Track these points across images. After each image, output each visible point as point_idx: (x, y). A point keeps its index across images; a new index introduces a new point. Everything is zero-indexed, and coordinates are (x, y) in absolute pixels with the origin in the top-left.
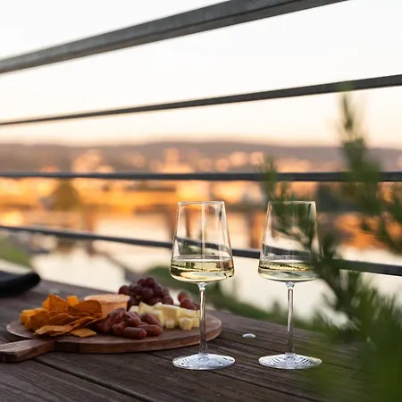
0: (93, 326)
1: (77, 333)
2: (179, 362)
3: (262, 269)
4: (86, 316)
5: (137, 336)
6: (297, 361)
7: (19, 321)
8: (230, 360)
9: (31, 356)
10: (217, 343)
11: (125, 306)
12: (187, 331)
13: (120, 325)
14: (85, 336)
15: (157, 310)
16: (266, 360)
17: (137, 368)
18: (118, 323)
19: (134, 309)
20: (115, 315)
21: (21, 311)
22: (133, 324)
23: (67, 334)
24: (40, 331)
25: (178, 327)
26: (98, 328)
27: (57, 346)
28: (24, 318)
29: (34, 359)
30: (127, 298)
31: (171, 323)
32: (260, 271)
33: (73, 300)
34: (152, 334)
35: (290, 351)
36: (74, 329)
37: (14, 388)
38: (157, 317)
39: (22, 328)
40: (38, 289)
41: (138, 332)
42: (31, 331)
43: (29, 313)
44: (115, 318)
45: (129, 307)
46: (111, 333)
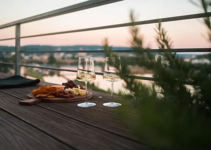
1: (49, 96)
2: (79, 105)
3: (104, 77)
4: (51, 91)
6: (115, 104)
7: (32, 93)
8: (94, 104)
9: (34, 103)
10: (91, 99)
11: (64, 89)
12: (82, 96)
13: (62, 94)
14: (51, 98)
15: (74, 90)
16: (105, 104)
17: (66, 107)
19: (66, 89)
20: (60, 91)
21: (32, 90)
22: (66, 94)
23: (46, 97)
24: (37, 96)
25: (79, 95)
26: (55, 95)
27: (42, 101)
28: (33, 92)
29: (35, 104)
30: (64, 86)
31: (77, 94)
32: (103, 78)
33: (48, 87)
34: (72, 97)
35: (112, 102)
37: (28, 113)
38: (73, 92)
39: (32, 95)
41: (67, 96)
42: (35, 96)
43: (35, 90)
44: (60, 92)
45: (65, 89)
46: (59, 97)
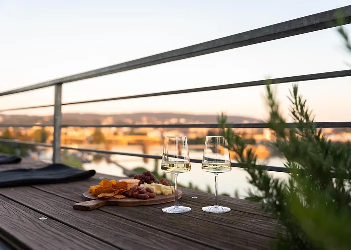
0: (124, 194)
1: (117, 197)
2: (165, 210)
3: (203, 167)
4: (120, 189)
5: (145, 198)
6: (220, 209)
7: (89, 191)
8: (189, 209)
9: (96, 208)
10: (182, 201)
11: (138, 184)
12: (167, 196)
13: (136, 193)
14: (120, 198)
15: (153, 186)
16: (205, 209)
17: (145, 213)
18: (136, 192)
19: (142, 186)
20: (134, 188)
21: (89, 187)
22: (143, 193)
23: (112, 198)
24: (100, 196)
25: (162, 194)
26: (126, 194)
27: (108, 203)
28: (92, 190)
29: (98, 209)
30: (139, 181)
31: (159, 192)
32: (202, 168)
33: (114, 182)
34: (151, 197)
35: (216, 205)
36: (115, 195)
37: (91, 223)
38: (153, 189)
39: (90, 195)
40: (95, 177)
41: (145, 197)
42: (95, 196)
43: (94, 188)
44: (134, 190)
45: (139, 185)
46: (132, 197)
